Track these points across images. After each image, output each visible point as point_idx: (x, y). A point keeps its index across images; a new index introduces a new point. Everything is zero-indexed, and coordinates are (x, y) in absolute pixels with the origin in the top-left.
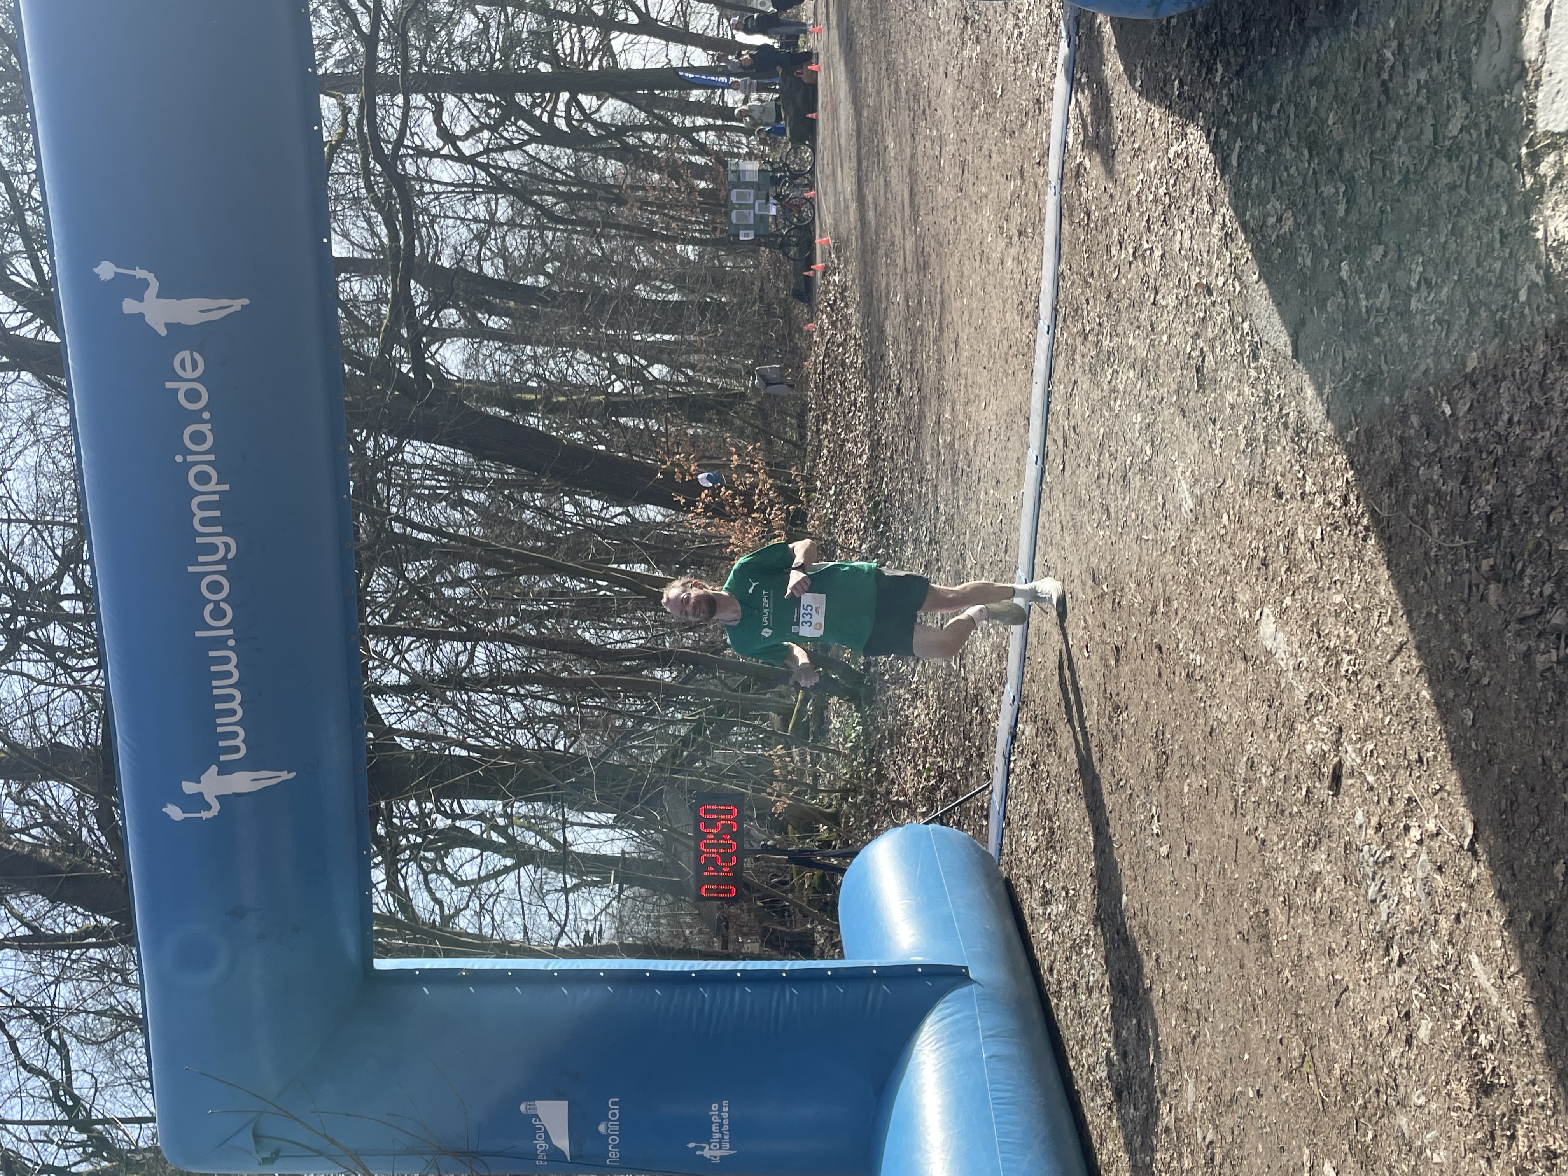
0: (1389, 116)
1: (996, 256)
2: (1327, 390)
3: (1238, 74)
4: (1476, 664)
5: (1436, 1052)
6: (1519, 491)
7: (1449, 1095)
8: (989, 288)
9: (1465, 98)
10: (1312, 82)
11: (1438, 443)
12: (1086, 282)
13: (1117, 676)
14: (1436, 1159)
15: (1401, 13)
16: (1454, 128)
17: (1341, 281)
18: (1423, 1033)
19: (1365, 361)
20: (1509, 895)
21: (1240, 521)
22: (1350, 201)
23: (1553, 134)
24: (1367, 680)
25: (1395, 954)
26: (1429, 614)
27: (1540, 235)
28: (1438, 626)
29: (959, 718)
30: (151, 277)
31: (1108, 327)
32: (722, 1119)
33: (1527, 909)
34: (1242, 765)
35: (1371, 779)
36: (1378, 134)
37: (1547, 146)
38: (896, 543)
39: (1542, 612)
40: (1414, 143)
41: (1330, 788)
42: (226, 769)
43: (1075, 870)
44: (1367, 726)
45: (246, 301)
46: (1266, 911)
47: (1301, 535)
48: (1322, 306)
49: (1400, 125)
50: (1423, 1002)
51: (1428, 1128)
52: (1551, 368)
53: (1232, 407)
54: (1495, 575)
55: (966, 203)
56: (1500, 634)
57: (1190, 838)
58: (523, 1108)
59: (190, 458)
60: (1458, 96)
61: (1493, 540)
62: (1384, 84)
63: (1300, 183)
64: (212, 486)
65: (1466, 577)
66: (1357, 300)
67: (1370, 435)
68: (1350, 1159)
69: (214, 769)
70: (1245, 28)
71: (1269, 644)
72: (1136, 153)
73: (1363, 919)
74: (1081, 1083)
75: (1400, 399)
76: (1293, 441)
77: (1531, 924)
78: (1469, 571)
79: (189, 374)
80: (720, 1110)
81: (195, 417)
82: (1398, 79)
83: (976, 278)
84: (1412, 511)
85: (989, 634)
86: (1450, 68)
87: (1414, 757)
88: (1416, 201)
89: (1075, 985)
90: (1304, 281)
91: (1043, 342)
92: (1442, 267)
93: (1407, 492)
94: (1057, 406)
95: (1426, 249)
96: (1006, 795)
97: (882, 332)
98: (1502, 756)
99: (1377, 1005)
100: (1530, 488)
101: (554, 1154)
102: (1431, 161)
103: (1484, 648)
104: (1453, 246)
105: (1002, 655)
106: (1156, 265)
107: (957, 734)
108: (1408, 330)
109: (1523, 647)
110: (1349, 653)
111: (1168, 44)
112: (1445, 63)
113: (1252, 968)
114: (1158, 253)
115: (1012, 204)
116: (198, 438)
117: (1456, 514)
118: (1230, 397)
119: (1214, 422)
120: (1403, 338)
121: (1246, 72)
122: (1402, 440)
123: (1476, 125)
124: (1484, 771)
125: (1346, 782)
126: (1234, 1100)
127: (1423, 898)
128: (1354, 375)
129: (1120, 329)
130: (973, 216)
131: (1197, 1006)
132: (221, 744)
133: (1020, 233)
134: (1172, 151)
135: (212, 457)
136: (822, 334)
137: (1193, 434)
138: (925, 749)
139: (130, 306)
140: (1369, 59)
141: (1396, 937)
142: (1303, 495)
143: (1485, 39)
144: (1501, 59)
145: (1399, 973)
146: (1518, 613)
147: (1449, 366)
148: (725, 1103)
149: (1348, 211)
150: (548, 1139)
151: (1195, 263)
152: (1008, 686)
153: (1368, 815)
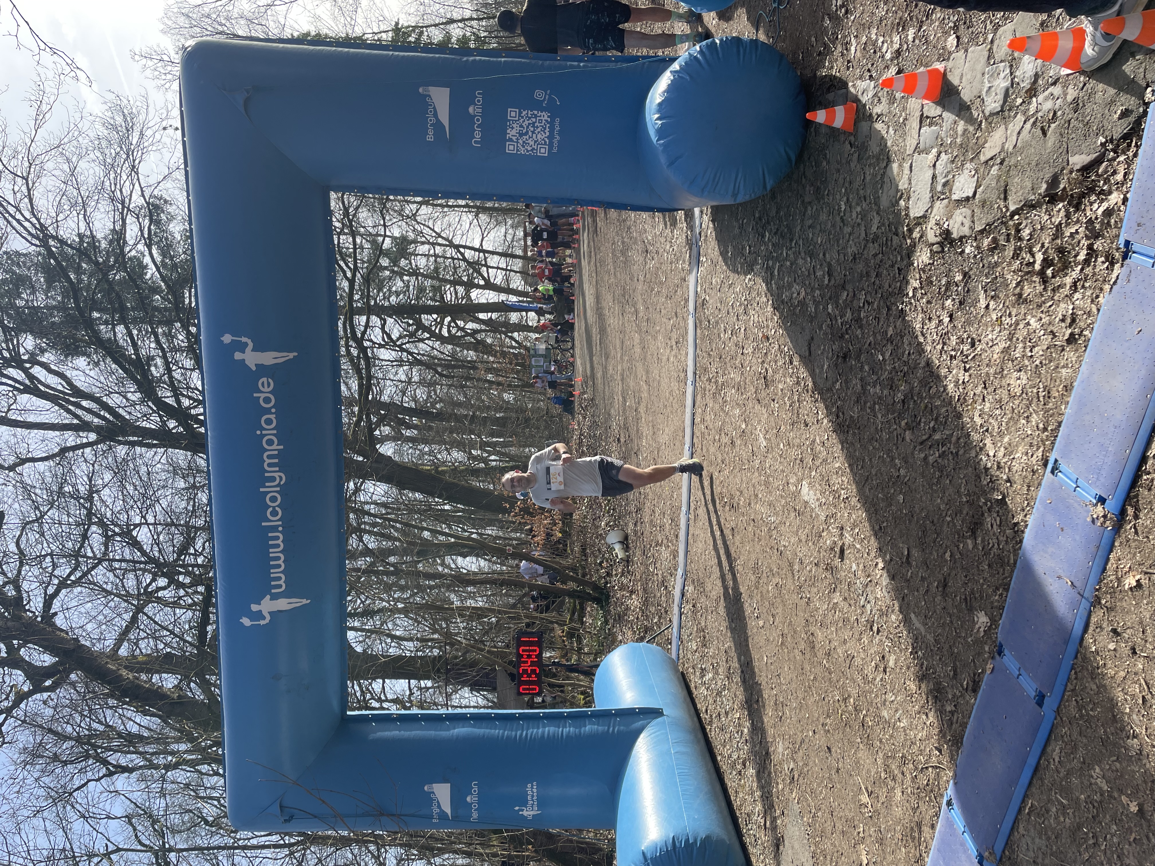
0: (845, 232)
1: (664, 358)
2: (826, 366)
3: (776, 233)
4: (902, 472)
5: (898, 670)
6: (916, 384)
7: (906, 689)
8: (662, 375)
9: (877, 213)
10: (809, 227)
11: (877, 375)
12: (709, 354)
13: (734, 543)
14: (902, 725)
15: (847, 185)
16: (874, 229)
17: (829, 314)
18: (891, 664)
19: (842, 348)
20: (925, 578)
21: (789, 444)
22: (830, 275)
23: (918, 218)
24: (854, 499)
25: (875, 629)
26: (879, 457)
27: (915, 265)
28: (884, 461)
29: (655, 597)
30: (249, 341)
31: (720, 372)
32: (533, 792)
33: (935, 581)
34: (797, 564)
35: (858, 546)
36: (841, 242)
37: (915, 224)
38: (619, 518)
39: (930, 436)
40: (856, 240)
41: (839, 558)
42: (275, 597)
43: (717, 652)
44: (855, 521)
45: (296, 354)
46: (812, 634)
47: (818, 441)
48: (821, 328)
49: (850, 234)
50: (890, 647)
51: (896, 711)
52: (926, 324)
53: (782, 390)
54: (908, 427)
55: (650, 337)
56: (913, 454)
57: (775, 612)
58: (426, 788)
59: (264, 432)
60: (875, 214)
61: (906, 411)
62: (841, 218)
63: (807, 273)
64: (274, 447)
65: (895, 433)
66: (836, 320)
67: (847, 382)
68: (861, 745)
69: (268, 597)
70: (777, 213)
71: (806, 498)
72: (730, 286)
73: (859, 617)
74: (724, 767)
75: (859, 360)
76: (811, 396)
77: (937, 587)
78: (896, 429)
79: (266, 389)
80: (532, 788)
81: (268, 411)
82: (848, 215)
83: (656, 372)
84: (868, 411)
85: (668, 546)
86: (870, 203)
87: (877, 528)
88: (860, 267)
89: (719, 715)
90: (812, 319)
91: (690, 389)
92: (873, 294)
93: (865, 403)
94: (698, 420)
95: (865, 287)
96: (680, 627)
97: (609, 415)
98: (918, 511)
99: (869, 659)
100: (920, 382)
101: (443, 815)
102: (865, 246)
103: (906, 462)
104: (877, 282)
105: (675, 554)
106: (742, 335)
107: (654, 605)
108: (861, 327)
109: (923, 455)
110: (843, 489)
111: (743, 232)
112: (868, 201)
113: (807, 667)
114: (742, 329)
115: (672, 330)
116: (269, 422)
117: (889, 405)
118: (780, 386)
119: (774, 400)
120: (859, 332)
121: (779, 232)
122: (862, 379)
123: (883, 225)
124: (910, 522)
125: (847, 552)
126: (802, 741)
127: (886, 595)
128: (838, 356)
129: (726, 372)
130: (653, 342)
131: (781, 700)
132: (273, 583)
133: (677, 343)
134: (747, 281)
135: (275, 432)
136: (579, 425)
137: (764, 411)
138: (637, 618)
139: (238, 356)
140: (834, 209)
141: (876, 618)
142: (818, 421)
143: (885, 186)
144: (892, 192)
145: (878, 637)
146: (920, 440)
147: (879, 338)
148: (535, 783)
149: (829, 281)
150: (439, 806)
151: (759, 327)
152: (679, 570)
153: (858, 565)
